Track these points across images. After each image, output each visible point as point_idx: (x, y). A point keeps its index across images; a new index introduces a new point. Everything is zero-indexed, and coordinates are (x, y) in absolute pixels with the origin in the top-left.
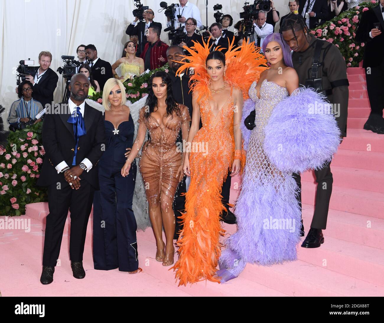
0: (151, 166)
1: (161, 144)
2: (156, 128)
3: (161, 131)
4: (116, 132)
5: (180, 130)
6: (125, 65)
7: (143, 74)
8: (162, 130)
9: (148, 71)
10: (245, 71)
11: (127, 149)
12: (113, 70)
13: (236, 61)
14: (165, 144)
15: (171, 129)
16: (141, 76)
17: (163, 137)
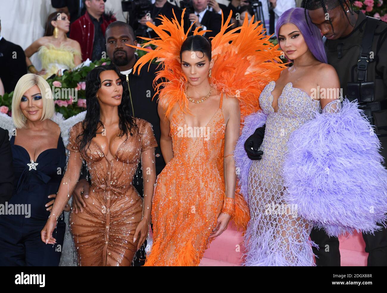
0: (89, 224)
1: (107, 186)
2: (99, 160)
3: (107, 165)
4: (33, 166)
5: (139, 163)
6: (48, 51)
7: (80, 66)
8: (109, 164)
9: (88, 62)
10: (245, 69)
11: (49, 197)
12: (27, 58)
13: (231, 52)
14: (115, 186)
15: (125, 162)
16: (77, 71)
17: (110, 175)
